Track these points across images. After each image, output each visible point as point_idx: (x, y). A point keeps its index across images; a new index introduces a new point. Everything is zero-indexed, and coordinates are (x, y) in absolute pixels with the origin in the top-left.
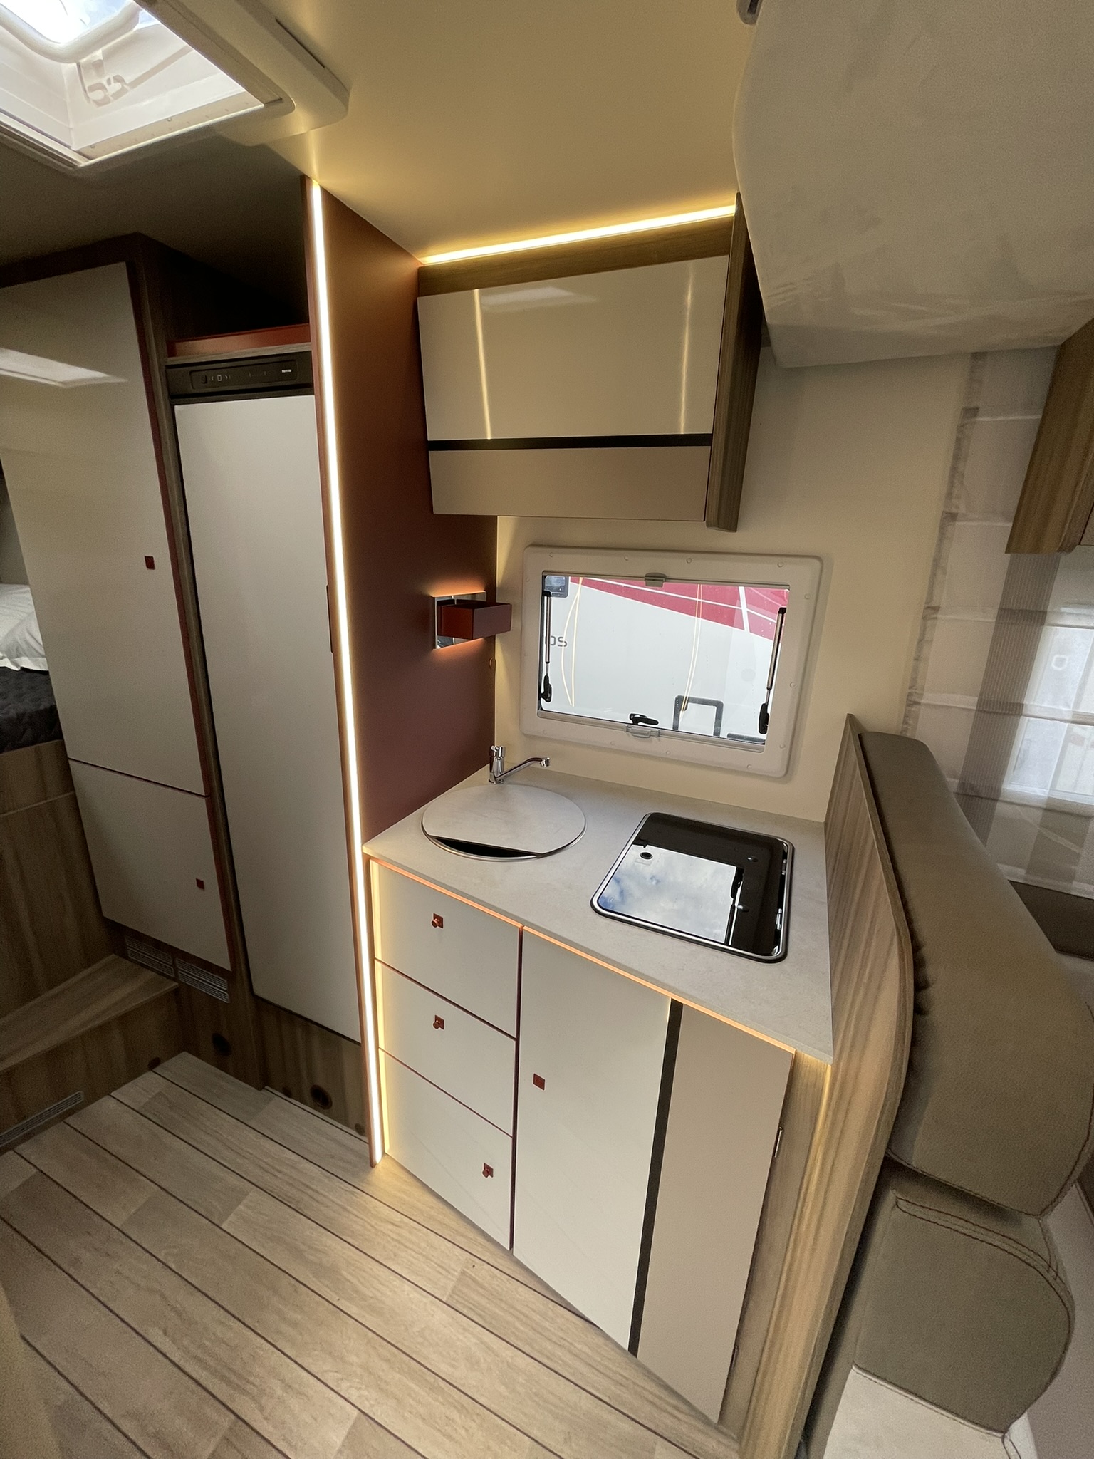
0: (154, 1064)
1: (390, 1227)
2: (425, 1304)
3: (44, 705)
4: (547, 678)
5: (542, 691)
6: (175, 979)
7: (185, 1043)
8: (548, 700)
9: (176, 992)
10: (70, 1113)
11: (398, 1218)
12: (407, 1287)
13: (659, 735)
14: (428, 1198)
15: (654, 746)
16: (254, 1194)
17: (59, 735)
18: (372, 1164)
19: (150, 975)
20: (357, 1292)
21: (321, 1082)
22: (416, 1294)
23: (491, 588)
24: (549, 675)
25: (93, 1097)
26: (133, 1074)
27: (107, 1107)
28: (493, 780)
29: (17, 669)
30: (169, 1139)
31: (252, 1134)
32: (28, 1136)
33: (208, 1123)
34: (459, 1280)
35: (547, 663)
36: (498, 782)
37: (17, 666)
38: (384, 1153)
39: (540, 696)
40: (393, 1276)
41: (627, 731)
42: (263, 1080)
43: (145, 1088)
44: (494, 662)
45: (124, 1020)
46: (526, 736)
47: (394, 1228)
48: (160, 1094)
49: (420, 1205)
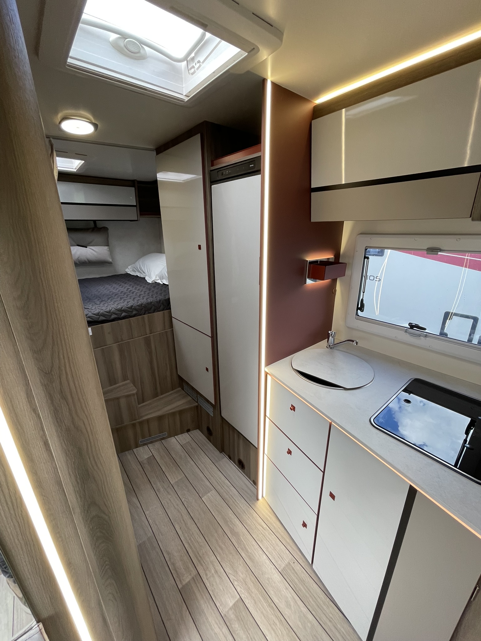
0: (188, 431)
1: (261, 528)
2: (271, 567)
3: (167, 297)
4: (362, 300)
5: (359, 306)
6: (197, 402)
7: (198, 427)
8: (362, 311)
9: (197, 406)
10: (163, 439)
11: (265, 526)
12: (265, 557)
13: (426, 336)
14: (278, 523)
15: (422, 341)
16: (214, 491)
17: (170, 309)
18: (258, 499)
19: (189, 398)
20: (245, 548)
21: (242, 458)
22: (268, 562)
23: (337, 256)
24: (364, 299)
25: (170, 436)
26: (182, 433)
27: (173, 440)
28: (328, 347)
29: (162, 284)
30: (189, 459)
31: (216, 469)
32: (151, 442)
33: (202, 459)
34: (287, 565)
35: (363, 292)
36: (331, 348)
37: (162, 282)
38: (263, 496)
39: (358, 309)
40: (259, 549)
41: (406, 332)
42: (222, 450)
43: (184, 438)
44: (335, 291)
45: (181, 412)
46: (348, 328)
47: (263, 529)
48: (189, 442)
49: (274, 525)
